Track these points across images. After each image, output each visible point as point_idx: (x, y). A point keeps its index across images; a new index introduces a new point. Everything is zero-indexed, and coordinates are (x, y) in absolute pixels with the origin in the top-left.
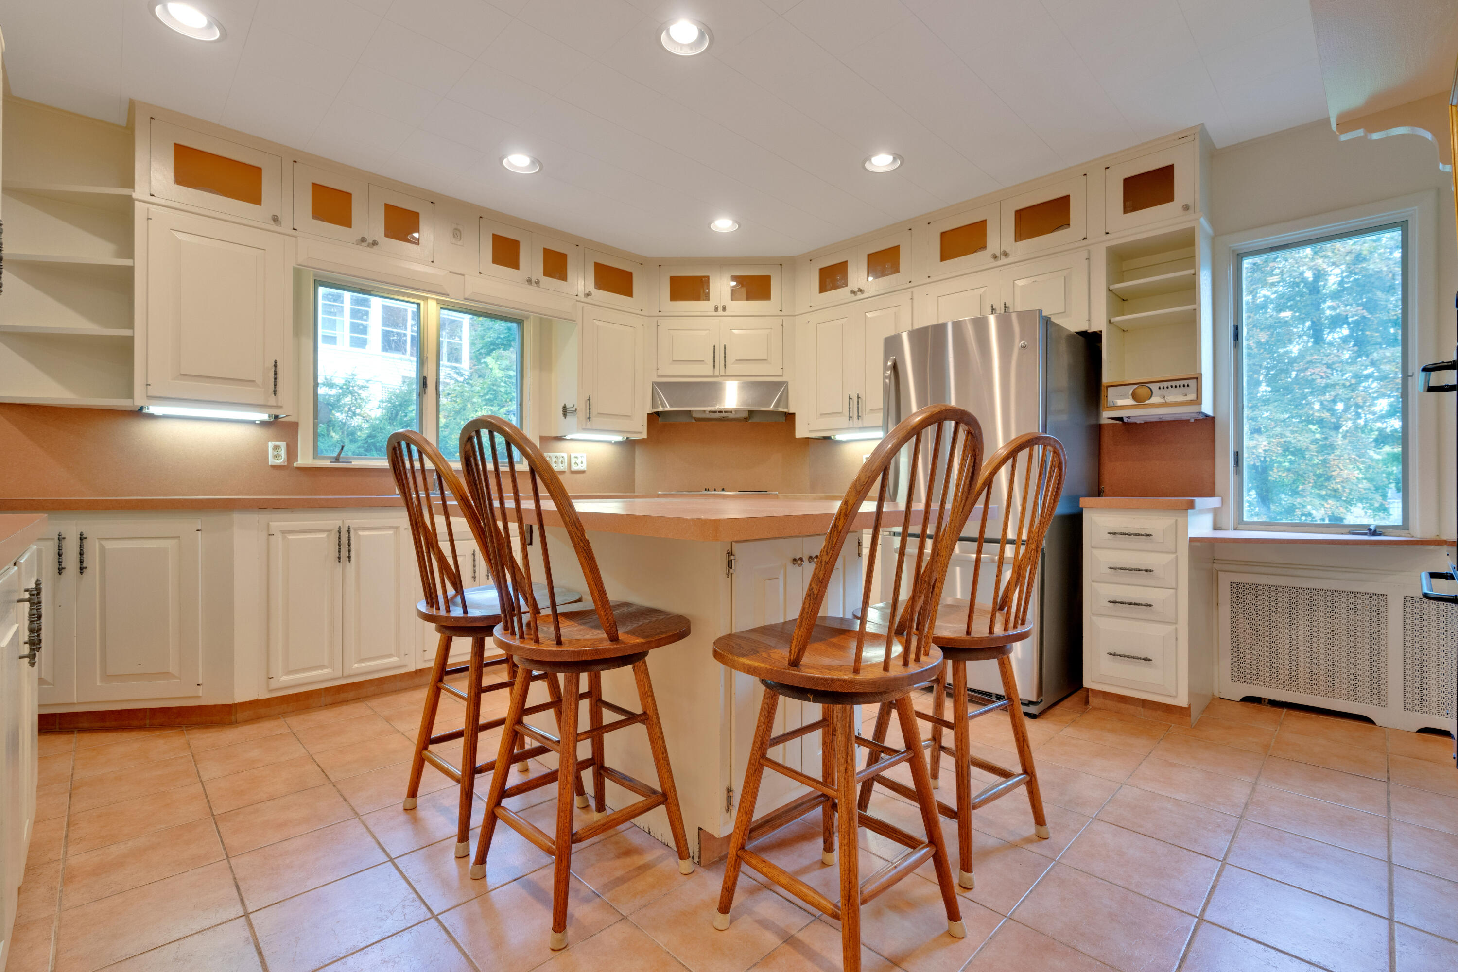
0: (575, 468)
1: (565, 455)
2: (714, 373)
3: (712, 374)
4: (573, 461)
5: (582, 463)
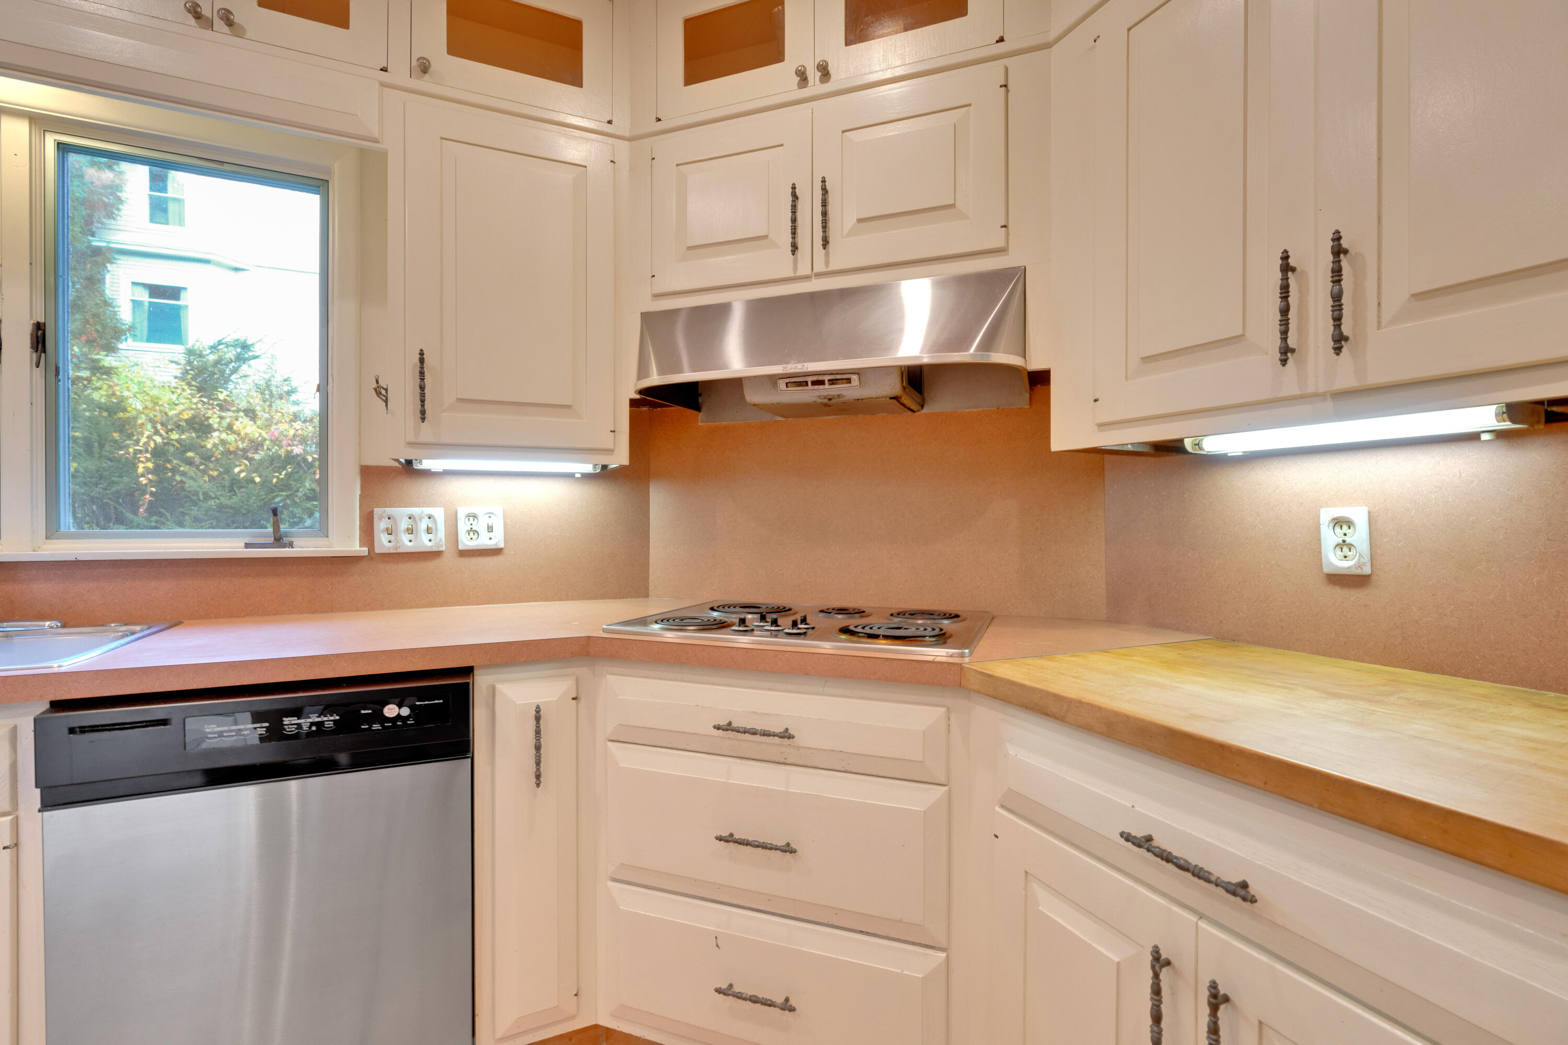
0: (466, 542)
1: (439, 513)
2: (795, 268)
3: (790, 274)
4: (463, 527)
5: (490, 529)
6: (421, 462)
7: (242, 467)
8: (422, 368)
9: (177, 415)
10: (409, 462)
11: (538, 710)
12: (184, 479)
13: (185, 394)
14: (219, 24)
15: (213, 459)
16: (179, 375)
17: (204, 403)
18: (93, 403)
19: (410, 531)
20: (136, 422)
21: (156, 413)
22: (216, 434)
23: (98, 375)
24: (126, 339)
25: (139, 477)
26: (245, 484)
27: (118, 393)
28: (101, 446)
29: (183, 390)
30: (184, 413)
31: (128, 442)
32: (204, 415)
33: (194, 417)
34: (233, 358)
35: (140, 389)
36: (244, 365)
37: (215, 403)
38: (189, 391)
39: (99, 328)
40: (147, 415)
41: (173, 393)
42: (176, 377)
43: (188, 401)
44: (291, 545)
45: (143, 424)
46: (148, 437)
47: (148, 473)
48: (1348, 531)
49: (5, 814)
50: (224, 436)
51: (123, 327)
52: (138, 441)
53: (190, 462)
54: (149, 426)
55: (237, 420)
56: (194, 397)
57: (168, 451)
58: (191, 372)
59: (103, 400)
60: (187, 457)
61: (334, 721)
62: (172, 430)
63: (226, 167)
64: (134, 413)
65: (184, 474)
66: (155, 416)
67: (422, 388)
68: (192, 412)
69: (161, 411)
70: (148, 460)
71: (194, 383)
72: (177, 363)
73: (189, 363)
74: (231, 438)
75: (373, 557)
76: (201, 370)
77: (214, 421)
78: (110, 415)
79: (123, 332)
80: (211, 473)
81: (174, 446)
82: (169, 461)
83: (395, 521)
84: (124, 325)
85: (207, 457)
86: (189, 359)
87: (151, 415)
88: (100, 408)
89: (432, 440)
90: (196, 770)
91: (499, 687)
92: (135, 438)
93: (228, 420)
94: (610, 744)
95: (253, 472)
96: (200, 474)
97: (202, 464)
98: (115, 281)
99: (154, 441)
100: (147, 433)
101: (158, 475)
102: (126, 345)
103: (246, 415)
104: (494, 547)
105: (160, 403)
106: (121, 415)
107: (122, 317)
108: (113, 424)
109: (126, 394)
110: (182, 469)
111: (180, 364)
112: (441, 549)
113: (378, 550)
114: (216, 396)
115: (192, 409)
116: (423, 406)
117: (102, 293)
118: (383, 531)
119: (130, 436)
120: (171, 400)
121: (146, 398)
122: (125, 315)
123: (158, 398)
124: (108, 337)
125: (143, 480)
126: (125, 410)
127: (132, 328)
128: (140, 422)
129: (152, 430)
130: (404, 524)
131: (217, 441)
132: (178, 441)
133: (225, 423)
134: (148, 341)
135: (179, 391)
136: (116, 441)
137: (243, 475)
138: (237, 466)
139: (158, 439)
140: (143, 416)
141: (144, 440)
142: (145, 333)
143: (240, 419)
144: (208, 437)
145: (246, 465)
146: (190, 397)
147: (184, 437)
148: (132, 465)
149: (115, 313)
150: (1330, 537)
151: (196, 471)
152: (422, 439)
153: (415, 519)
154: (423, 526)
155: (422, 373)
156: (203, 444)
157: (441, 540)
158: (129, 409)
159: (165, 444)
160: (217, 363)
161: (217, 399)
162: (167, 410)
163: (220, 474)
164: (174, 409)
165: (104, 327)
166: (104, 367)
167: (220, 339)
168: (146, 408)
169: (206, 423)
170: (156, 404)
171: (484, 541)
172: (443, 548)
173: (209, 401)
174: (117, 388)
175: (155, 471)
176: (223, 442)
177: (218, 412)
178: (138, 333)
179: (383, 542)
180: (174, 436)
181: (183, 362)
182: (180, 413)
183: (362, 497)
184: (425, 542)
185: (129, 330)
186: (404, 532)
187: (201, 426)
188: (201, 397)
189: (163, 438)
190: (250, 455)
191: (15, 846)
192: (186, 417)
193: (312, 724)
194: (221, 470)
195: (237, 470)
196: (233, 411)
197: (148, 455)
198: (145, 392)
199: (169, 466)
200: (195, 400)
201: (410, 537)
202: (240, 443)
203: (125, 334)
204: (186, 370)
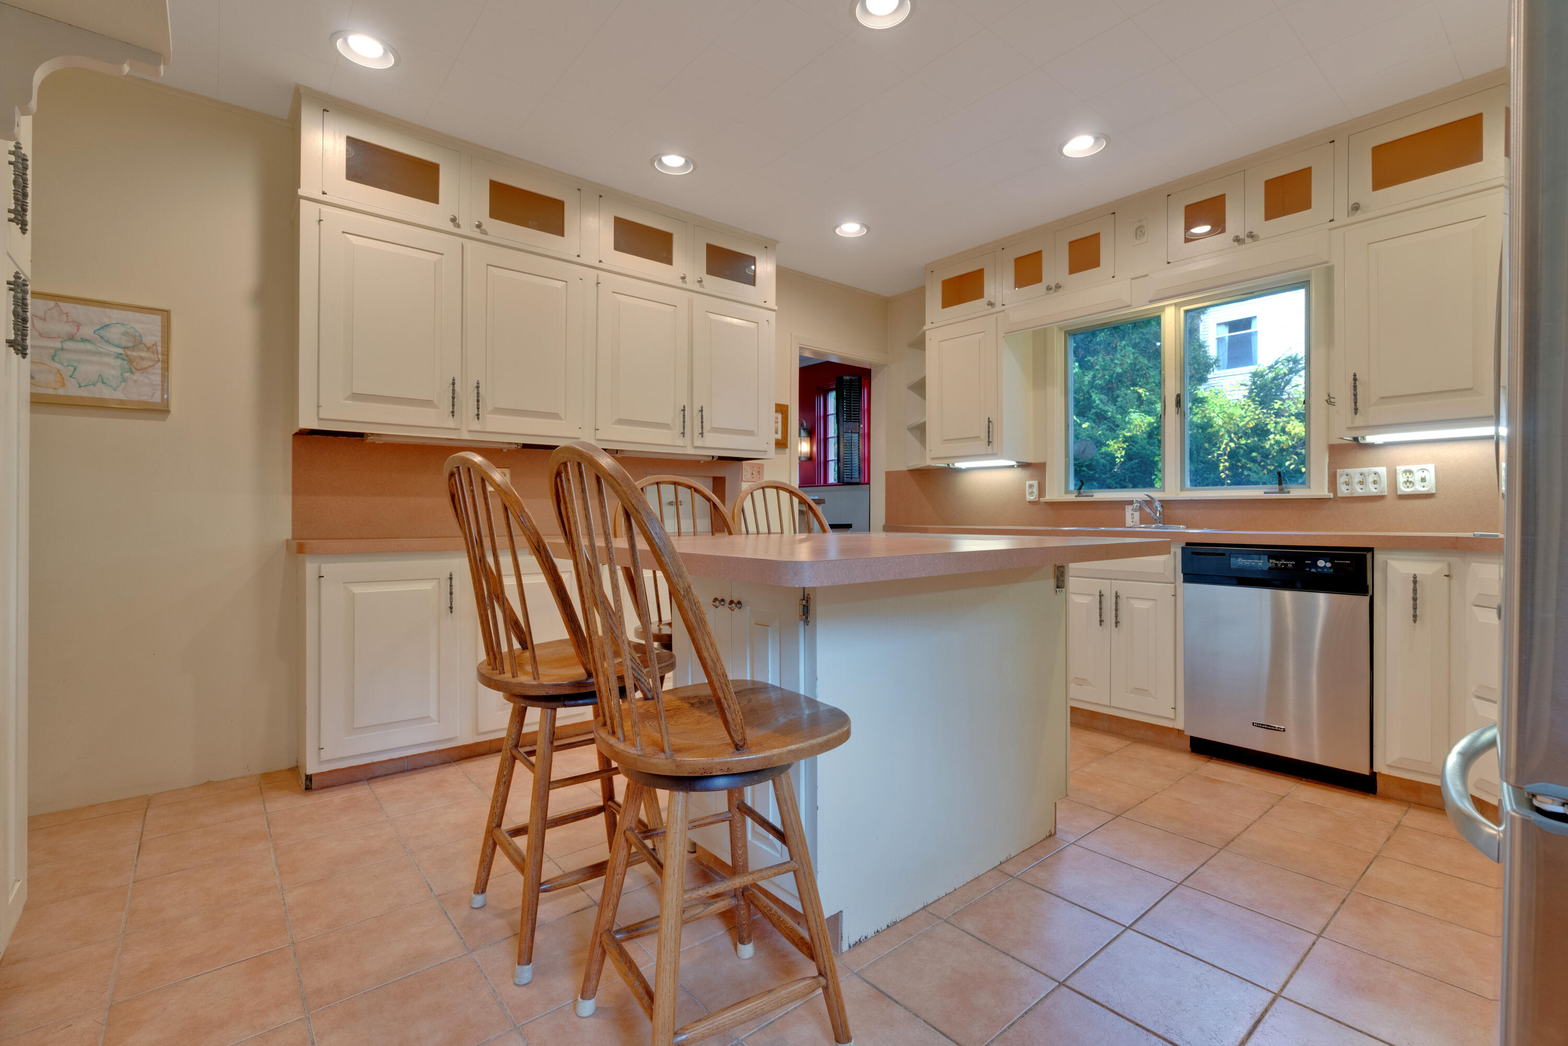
1: (1383, 471)
4: (1401, 479)
5: (1423, 481)
6: (1364, 438)
7: (1292, 461)
8: (1355, 383)
9: (1244, 426)
10: (1356, 439)
11: (1415, 577)
12: (1250, 473)
13: (1250, 408)
14: (1248, 240)
15: (1271, 456)
16: (1247, 394)
17: (1264, 413)
18: (1193, 424)
19: (1361, 483)
20: (1218, 434)
21: (1231, 426)
22: (1272, 436)
23: (1196, 404)
24: (1213, 370)
25: (1220, 473)
26: (1294, 474)
27: (1208, 415)
28: (1198, 453)
29: (1249, 406)
30: (1250, 423)
31: (1214, 449)
32: (1264, 423)
33: (1257, 425)
34: (1287, 372)
35: (1221, 410)
36: (1295, 377)
37: (1272, 412)
38: (1253, 406)
39: (1196, 366)
40: (1225, 428)
41: (1242, 409)
42: (1245, 396)
43: (1253, 413)
44: (1289, 492)
45: (1223, 435)
46: (1226, 444)
47: (1226, 470)
49: (1172, 583)
50: (1278, 437)
51: (1211, 362)
52: (1220, 447)
53: (1253, 460)
54: (1226, 436)
55: (1289, 423)
56: (1257, 410)
57: (1239, 453)
58: (1255, 391)
59: (1199, 421)
60: (1252, 457)
61: (1292, 564)
62: (1241, 437)
63: (1255, 294)
64: (1218, 428)
65: (1250, 469)
66: (1231, 428)
67: (1355, 395)
68: (1255, 421)
69: (1234, 424)
70: (1226, 461)
71: (1257, 399)
72: (1245, 385)
73: (1254, 383)
74: (1284, 438)
75: (1336, 499)
76: (1262, 388)
77: (1271, 427)
78: (1203, 432)
79: (1210, 366)
80: (1269, 467)
81: (1242, 448)
82: (1240, 461)
83: (1351, 477)
84: (1212, 359)
85: (1266, 455)
86: (1254, 380)
87: (1228, 428)
88: (1197, 427)
89: (1363, 424)
90: (1235, 577)
91: (1389, 561)
92: (1218, 445)
93: (1281, 424)
94: (1474, 608)
95: (1301, 464)
96: (1260, 469)
97: (1262, 461)
98: (1206, 326)
99: (1230, 446)
100: (1225, 441)
101: (1232, 472)
102: (1215, 375)
103: (1297, 418)
104: (1427, 493)
105: (1234, 418)
106: (1210, 430)
107: (1210, 354)
108: (1205, 437)
109: (1212, 415)
110: (1248, 466)
111: (1247, 386)
112: (1383, 494)
113: (1339, 495)
114: (1272, 407)
115: (1255, 419)
116: (1356, 405)
117: (1198, 339)
118: (1343, 483)
119: (1214, 445)
120: (1241, 415)
121: (1225, 415)
122: (1212, 351)
123: (1233, 414)
124: (1202, 371)
125: (1223, 475)
126: (1212, 426)
127: (1217, 361)
128: (1221, 434)
129: (1229, 439)
130: (1357, 478)
131: (1272, 442)
132: (1246, 445)
133: (1279, 428)
134: (1228, 367)
135: (1246, 407)
136: (1206, 449)
137: (1292, 467)
138: (1288, 460)
139: (1232, 445)
140: (1223, 429)
141: (1223, 446)
142: (1226, 362)
143: (1291, 422)
144: (1266, 439)
145: (1295, 460)
146: (1254, 410)
147: (1249, 441)
148: (1215, 465)
149: (1205, 352)
151: (1258, 466)
152: (1356, 424)
153: (1364, 475)
154: (1371, 479)
155: (1355, 387)
156: (1262, 445)
157: (1384, 488)
158: (1215, 425)
159: (1237, 448)
160: (1275, 378)
161: (1273, 409)
162: (1238, 423)
163: (1276, 467)
164: (1243, 421)
165: (1199, 364)
166: (1200, 398)
167: (1276, 359)
168: (1225, 423)
169: (1265, 429)
170: (1231, 419)
171: (1419, 488)
172: (1386, 494)
173: (1267, 411)
174: (1207, 412)
175: (1229, 469)
176: (1277, 442)
177: (1274, 419)
178: (1221, 363)
179: (1343, 490)
180: (1243, 442)
181: (1250, 383)
182: (1248, 423)
183: (1330, 464)
184: (1372, 490)
185: (1215, 363)
186: (1357, 483)
187: (1261, 431)
188: (1261, 409)
189: (1235, 444)
190: (1299, 451)
191: (1175, 596)
192: (1251, 426)
193: (1282, 564)
194: (1276, 464)
195: (1287, 463)
196: (1286, 417)
197: (1226, 457)
198: (1224, 411)
199: (1240, 464)
200: (1257, 412)
201: (1362, 486)
202: (1290, 441)
203: (1213, 367)
204: (1252, 389)
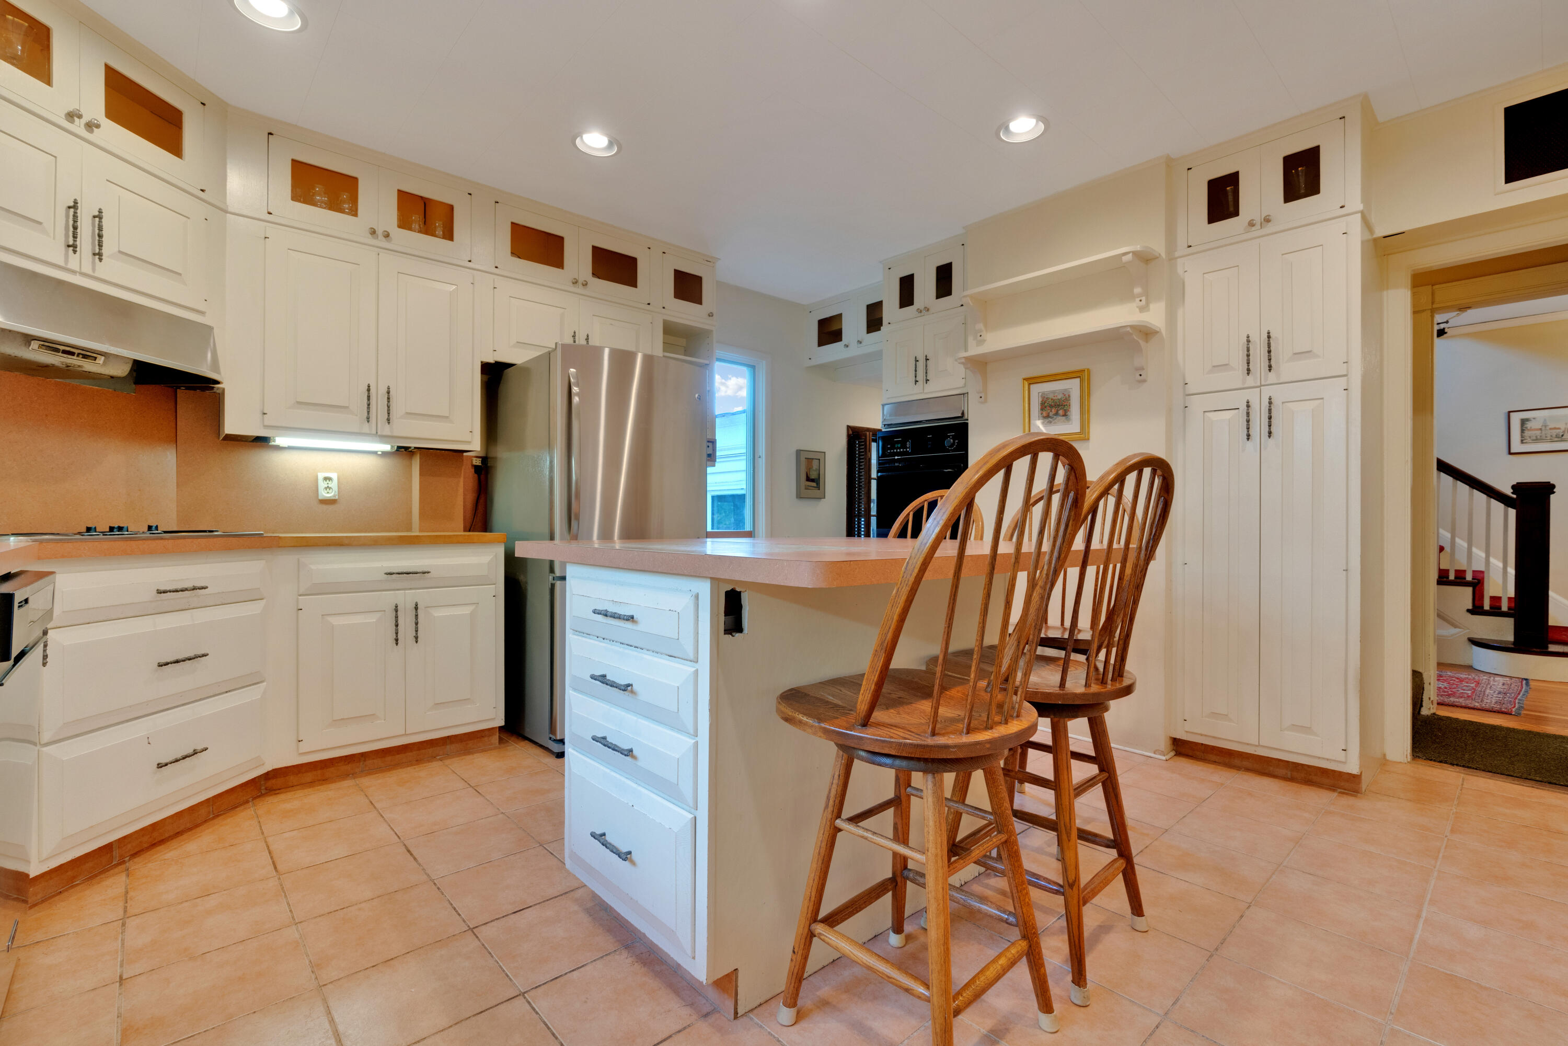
48: (329, 483)
150: (322, 485)
